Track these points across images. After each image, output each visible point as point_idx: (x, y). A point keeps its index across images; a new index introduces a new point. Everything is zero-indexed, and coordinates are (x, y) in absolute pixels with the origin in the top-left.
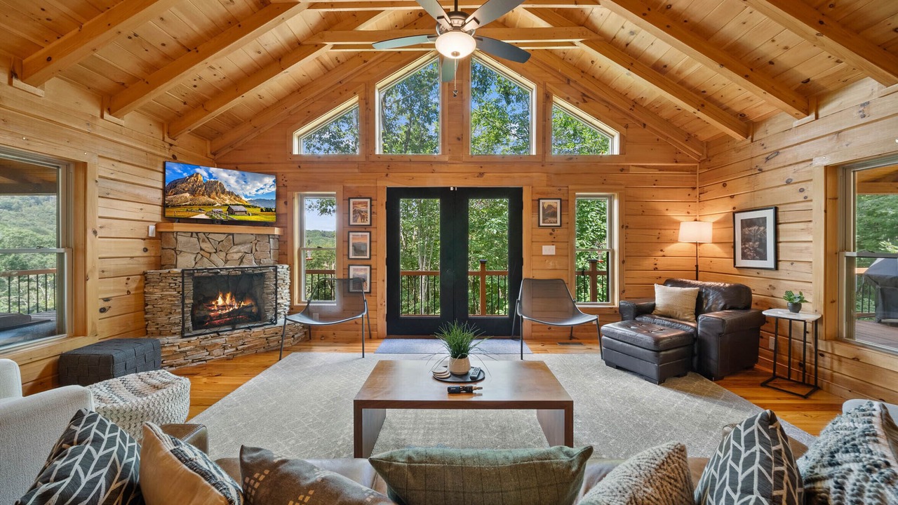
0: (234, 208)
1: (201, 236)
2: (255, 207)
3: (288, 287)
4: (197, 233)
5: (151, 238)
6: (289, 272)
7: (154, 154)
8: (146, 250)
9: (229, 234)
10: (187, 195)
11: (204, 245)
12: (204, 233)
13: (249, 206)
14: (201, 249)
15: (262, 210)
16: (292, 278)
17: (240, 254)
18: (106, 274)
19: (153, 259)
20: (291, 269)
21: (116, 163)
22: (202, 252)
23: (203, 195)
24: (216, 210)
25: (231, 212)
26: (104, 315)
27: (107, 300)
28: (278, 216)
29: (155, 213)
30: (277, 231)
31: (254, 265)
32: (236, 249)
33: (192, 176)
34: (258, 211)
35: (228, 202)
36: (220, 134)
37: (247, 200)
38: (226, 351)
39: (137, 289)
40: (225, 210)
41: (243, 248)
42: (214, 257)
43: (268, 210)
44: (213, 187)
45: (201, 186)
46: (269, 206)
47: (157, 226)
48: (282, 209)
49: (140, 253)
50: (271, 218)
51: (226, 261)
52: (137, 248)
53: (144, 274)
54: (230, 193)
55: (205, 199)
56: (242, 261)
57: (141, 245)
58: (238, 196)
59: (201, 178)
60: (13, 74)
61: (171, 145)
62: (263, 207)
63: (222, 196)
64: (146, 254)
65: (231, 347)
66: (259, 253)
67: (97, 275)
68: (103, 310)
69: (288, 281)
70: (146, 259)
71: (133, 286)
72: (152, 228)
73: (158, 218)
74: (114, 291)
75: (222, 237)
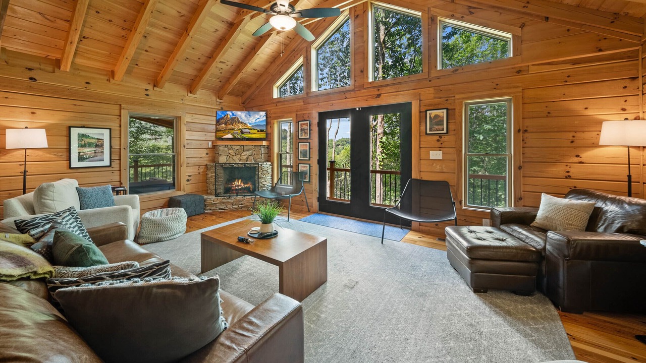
0: (244, 130)
1: (229, 146)
2: (255, 129)
3: (270, 175)
4: (227, 145)
5: (210, 148)
6: (271, 167)
7: (212, 108)
8: (207, 154)
9: (242, 145)
10: (223, 125)
11: (230, 152)
12: (230, 145)
13: (251, 129)
14: (229, 153)
15: (258, 131)
16: (272, 171)
17: (246, 156)
18: (189, 165)
19: (211, 158)
20: (272, 165)
21: (194, 115)
22: (229, 155)
23: (230, 125)
24: (235, 132)
25: (242, 133)
26: (188, 183)
27: (190, 176)
28: (267, 134)
29: (212, 136)
30: (264, 143)
31: (253, 162)
32: (245, 153)
33: (225, 115)
34: (256, 131)
35: (241, 127)
36: (243, 93)
37: (250, 125)
38: (233, 206)
39: (203, 172)
40: (239, 131)
41: (248, 153)
42: (235, 158)
43: (262, 131)
44: (235, 120)
45: (229, 120)
46: (262, 128)
47: (213, 142)
48: (269, 131)
49: (204, 155)
50: (263, 135)
51: (240, 160)
52: (203, 153)
53: (206, 165)
54: (242, 123)
55: (231, 127)
56: (247, 160)
57: (206, 151)
58: (245, 124)
59: (229, 116)
60: (154, 86)
61: (220, 102)
62: (259, 129)
63: (238, 124)
64: (207, 156)
65: (236, 205)
66: (256, 155)
67: (185, 165)
68: (188, 180)
69: (270, 171)
70: (207, 158)
71: (201, 170)
72: (210, 143)
73: (214, 139)
74: (193, 172)
75: (238, 147)
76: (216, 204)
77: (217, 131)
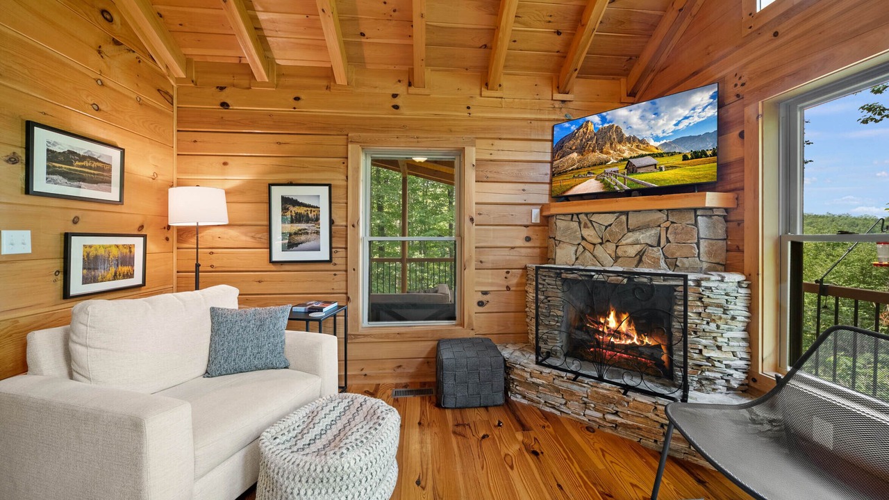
0: (636, 162)
1: (582, 217)
2: (672, 154)
4: (578, 214)
5: (535, 225)
6: (743, 291)
7: (541, 120)
8: (528, 239)
9: (622, 213)
10: (575, 155)
11: (586, 233)
12: (586, 214)
13: (661, 155)
14: (583, 238)
15: (685, 158)
16: (752, 308)
17: (638, 248)
18: (484, 265)
19: (538, 250)
21: (497, 142)
22: (584, 243)
23: (593, 151)
24: (608, 170)
25: (632, 169)
26: (481, 309)
27: (485, 293)
28: (722, 168)
29: (541, 194)
30: (711, 199)
31: (663, 269)
32: (631, 237)
33: (581, 127)
34: (678, 160)
35: (626, 155)
37: (657, 144)
39: (518, 285)
40: (621, 168)
41: (646, 237)
42: (599, 251)
43: (699, 155)
44: (608, 136)
45: (592, 138)
46: (699, 147)
47: (543, 207)
48: (734, 150)
49: (520, 242)
50: (705, 170)
51: (616, 259)
52: (517, 237)
53: (525, 268)
54: (631, 140)
55: (596, 156)
56: (640, 261)
57: (524, 232)
58: (642, 142)
59: (591, 127)
61: (563, 101)
62: (687, 152)
63: (619, 146)
64: (528, 244)
66: (673, 245)
67: (473, 264)
68: (481, 304)
70: (529, 250)
71: (514, 281)
72: (536, 212)
73: (545, 199)
74: (492, 284)
75: (610, 219)
76: (538, 385)
77: (555, 174)
